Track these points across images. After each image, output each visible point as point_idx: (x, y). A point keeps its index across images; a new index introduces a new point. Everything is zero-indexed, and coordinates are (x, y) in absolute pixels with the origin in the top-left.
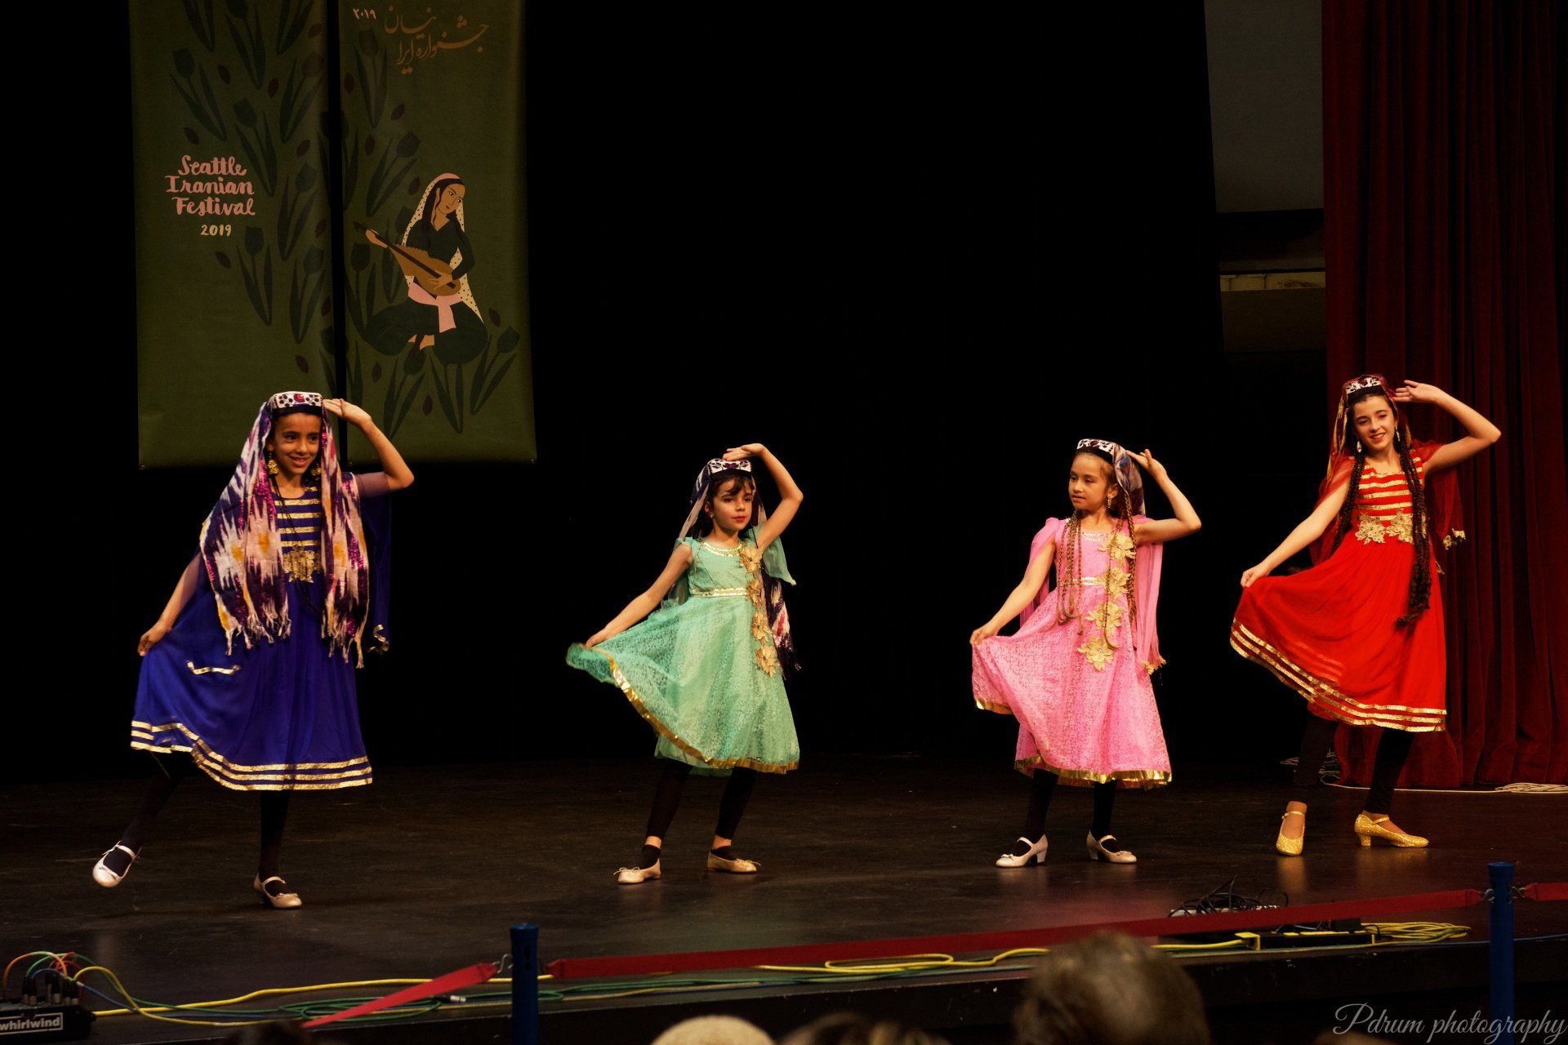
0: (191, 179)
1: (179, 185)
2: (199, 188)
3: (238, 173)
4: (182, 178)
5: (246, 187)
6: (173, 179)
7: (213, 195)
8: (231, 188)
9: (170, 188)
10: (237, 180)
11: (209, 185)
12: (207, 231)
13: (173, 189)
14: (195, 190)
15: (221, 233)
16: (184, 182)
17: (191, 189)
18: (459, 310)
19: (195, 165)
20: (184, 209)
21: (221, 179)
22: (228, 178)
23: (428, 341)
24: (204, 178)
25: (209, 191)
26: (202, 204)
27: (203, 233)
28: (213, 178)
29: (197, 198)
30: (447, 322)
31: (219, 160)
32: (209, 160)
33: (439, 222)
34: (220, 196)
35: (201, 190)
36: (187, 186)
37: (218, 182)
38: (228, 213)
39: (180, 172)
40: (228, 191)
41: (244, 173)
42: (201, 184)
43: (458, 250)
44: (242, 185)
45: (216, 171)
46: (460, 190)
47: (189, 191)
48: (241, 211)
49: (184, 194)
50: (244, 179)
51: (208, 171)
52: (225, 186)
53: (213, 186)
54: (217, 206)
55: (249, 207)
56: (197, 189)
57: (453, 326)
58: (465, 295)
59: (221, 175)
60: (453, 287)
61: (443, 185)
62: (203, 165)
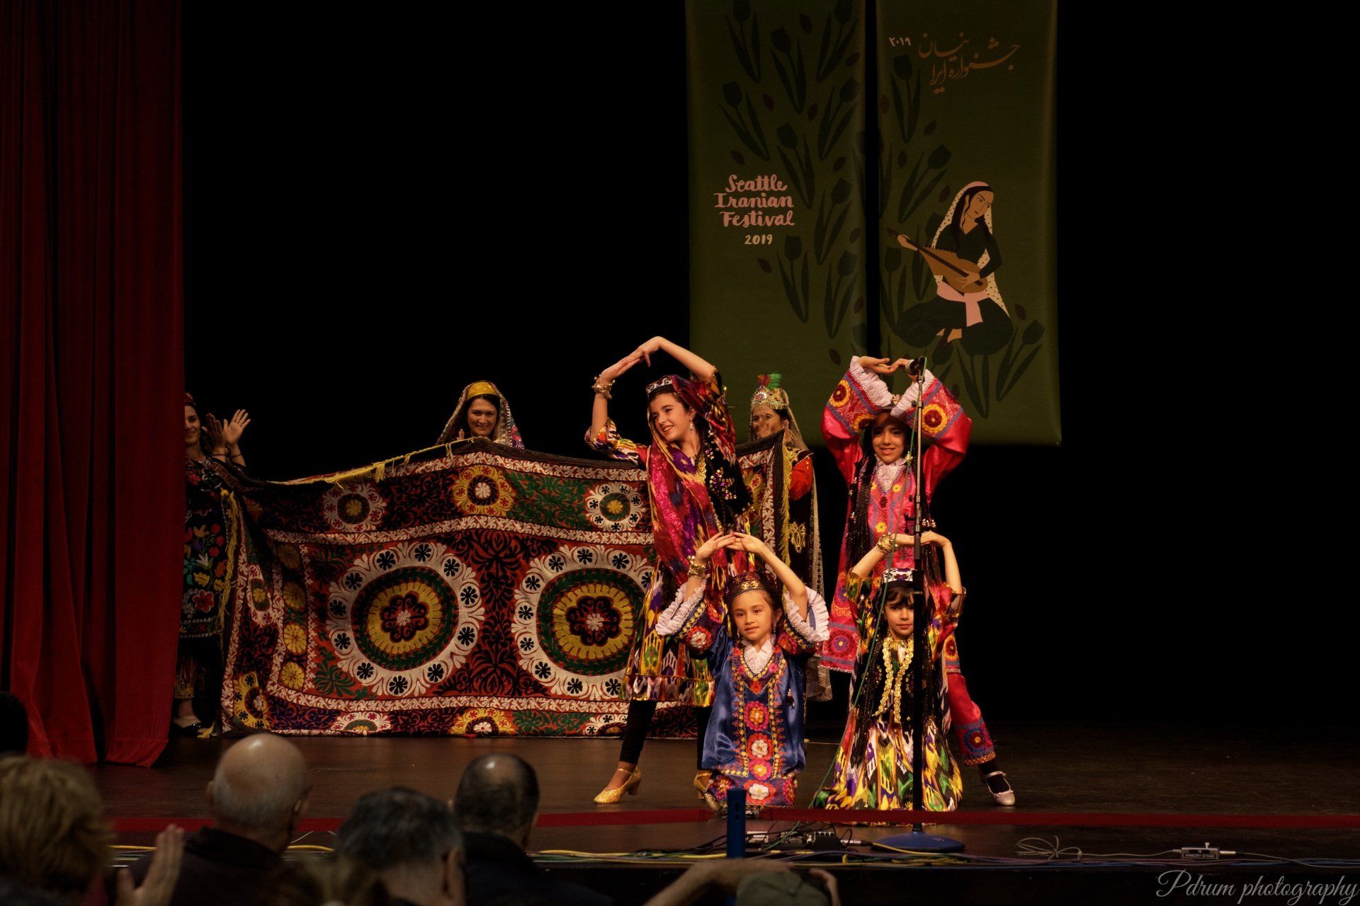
0: (737, 195)
1: (726, 201)
2: (744, 202)
3: (779, 188)
4: (729, 194)
5: (786, 201)
6: (721, 196)
7: (756, 209)
8: (773, 202)
9: (718, 204)
10: (778, 195)
11: (753, 200)
12: (751, 241)
13: (721, 205)
14: (740, 205)
15: (763, 242)
16: (731, 198)
17: (737, 204)
18: (986, 305)
19: (741, 183)
20: (730, 222)
21: (764, 195)
22: (770, 194)
23: (956, 334)
24: (749, 194)
25: (753, 206)
26: (746, 217)
27: (747, 243)
28: (757, 194)
29: (743, 212)
30: (974, 317)
31: (763, 178)
32: (753, 178)
33: (968, 225)
34: (763, 209)
35: (746, 205)
36: (733, 201)
37: (761, 197)
38: (769, 224)
39: (727, 190)
40: (770, 205)
41: (784, 188)
42: (745, 199)
43: (986, 251)
44: (783, 199)
45: (759, 188)
46: (989, 196)
47: (734, 205)
48: (781, 222)
49: (731, 209)
50: (785, 194)
51: (752, 188)
52: (767, 201)
53: (756, 201)
54: (760, 219)
55: (789, 219)
56: (742, 204)
57: (980, 320)
58: (992, 291)
59: (764, 191)
60: (980, 284)
61: (972, 192)
62: (748, 182)
